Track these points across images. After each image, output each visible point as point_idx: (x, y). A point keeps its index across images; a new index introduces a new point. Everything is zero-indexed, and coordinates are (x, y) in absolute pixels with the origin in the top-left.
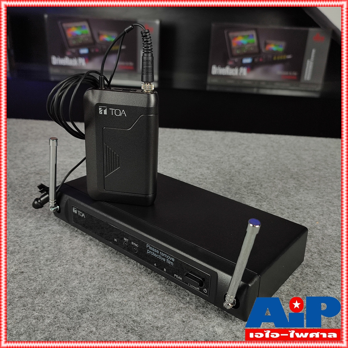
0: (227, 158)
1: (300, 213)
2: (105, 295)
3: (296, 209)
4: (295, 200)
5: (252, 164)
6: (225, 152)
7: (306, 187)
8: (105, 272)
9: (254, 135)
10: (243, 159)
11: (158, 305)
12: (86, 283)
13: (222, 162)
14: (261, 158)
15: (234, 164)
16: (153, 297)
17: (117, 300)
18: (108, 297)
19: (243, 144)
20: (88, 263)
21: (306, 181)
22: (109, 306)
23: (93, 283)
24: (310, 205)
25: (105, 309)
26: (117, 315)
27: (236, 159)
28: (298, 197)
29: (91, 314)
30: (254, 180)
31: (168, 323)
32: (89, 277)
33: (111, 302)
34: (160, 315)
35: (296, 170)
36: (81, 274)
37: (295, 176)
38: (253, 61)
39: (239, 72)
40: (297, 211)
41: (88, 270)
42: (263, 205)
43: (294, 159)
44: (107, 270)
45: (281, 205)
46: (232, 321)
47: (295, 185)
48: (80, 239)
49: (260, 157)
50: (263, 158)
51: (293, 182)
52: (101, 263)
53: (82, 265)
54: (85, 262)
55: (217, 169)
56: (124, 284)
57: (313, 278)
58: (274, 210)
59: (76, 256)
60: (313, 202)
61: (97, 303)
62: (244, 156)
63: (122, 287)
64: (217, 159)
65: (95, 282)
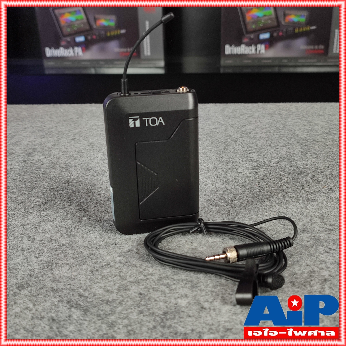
0: (224, 128)
1: (303, 177)
2: (52, 270)
3: (299, 174)
4: (299, 165)
5: (253, 132)
6: (223, 123)
7: (314, 152)
8: (57, 246)
9: (260, 104)
10: (243, 129)
11: (114, 278)
12: (32, 259)
13: (218, 133)
14: (266, 126)
15: (231, 134)
16: (108, 270)
17: (66, 274)
18: (54, 272)
19: (246, 113)
20: (39, 239)
21: (316, 145)
22: (54, 281)
23: (40, 259)
24: (317, 169)
25: (49, 284)
26: (62, 290)
27: (235, 128)
28: (304, 162)
29: (31, 290)
30: (252, 148)
31: (122, 296)
32: (37, 252)
33: (57, 278)
34: (114, 288)
35: (305, 136)
36: (28, 249)
37: (302, 142)
38: (272, 35)
39: (256, 49)
40: (300, 176)
41: (37, 245)
42: (260, 172)
43: (305, 125)
44: (60, 244)
45: (281, 171)
46: (201, 292)
47: (302, 150)
48: (35, 215)
49: (263, 125)
50: (267, 126)
51: (300, 147)
52: (54, 238)
53: (31, 241)
54: (36, 237)
55: (211, 140)
56: (76, 258)
57: (309, 243)
58: (273, 175)
59: (27, 232)
60: (321, 166)
61: (41, 278)
62: (245, 126)
63: (73, 261)
64: (213, 130)
65: (43, 257)
